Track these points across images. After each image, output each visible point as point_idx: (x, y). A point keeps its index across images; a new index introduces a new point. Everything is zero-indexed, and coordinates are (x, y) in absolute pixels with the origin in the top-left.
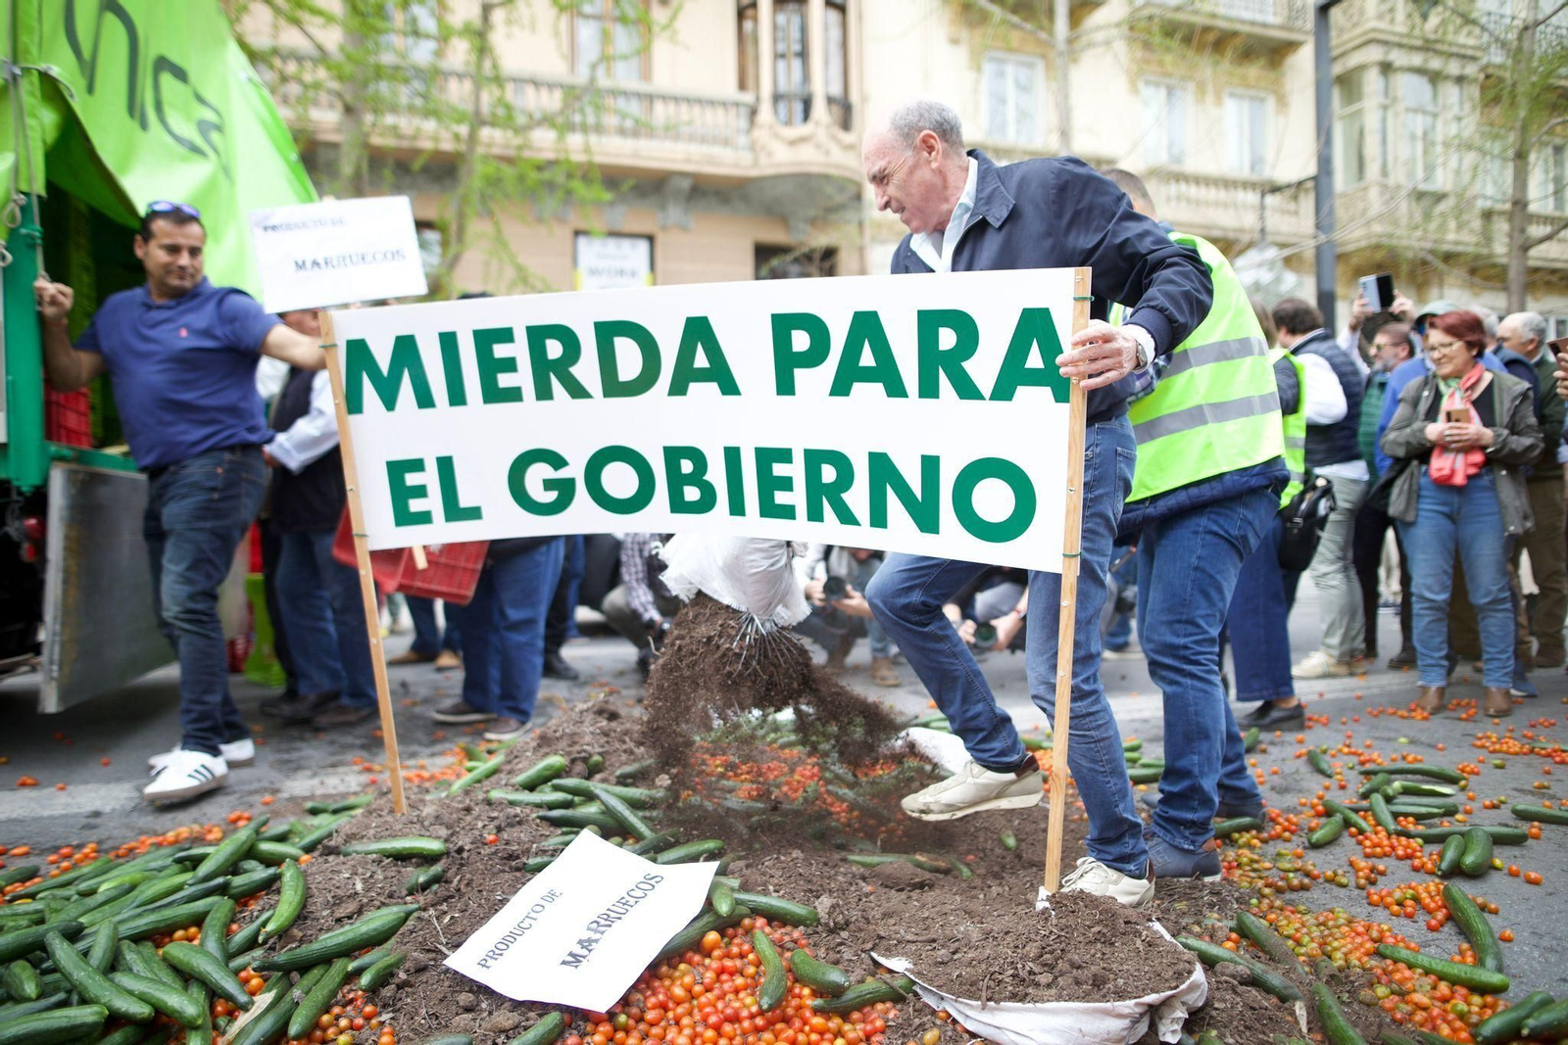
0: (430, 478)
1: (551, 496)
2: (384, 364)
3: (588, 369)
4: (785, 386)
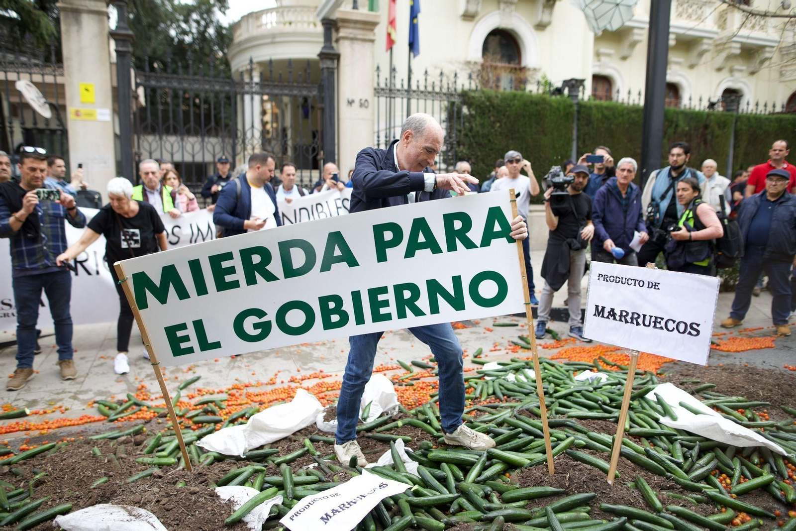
0: (190, 331)
1: (258, 332)
2: (157, 282)
3: (276, 267)
4: (382, 257)
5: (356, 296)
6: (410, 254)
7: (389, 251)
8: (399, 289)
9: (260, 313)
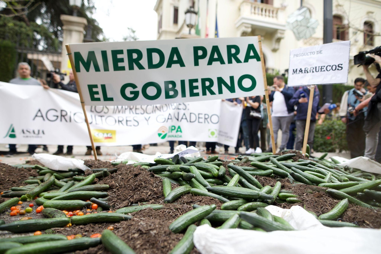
0: (99, 89)
1: (132, 96)
2: (85, 59)
3: (144, 62)
4: (196, 64)
5: (183, 82)
6: (210, 63)
7: (200, 61)
8: (204, 81)
9: (134, 86)
